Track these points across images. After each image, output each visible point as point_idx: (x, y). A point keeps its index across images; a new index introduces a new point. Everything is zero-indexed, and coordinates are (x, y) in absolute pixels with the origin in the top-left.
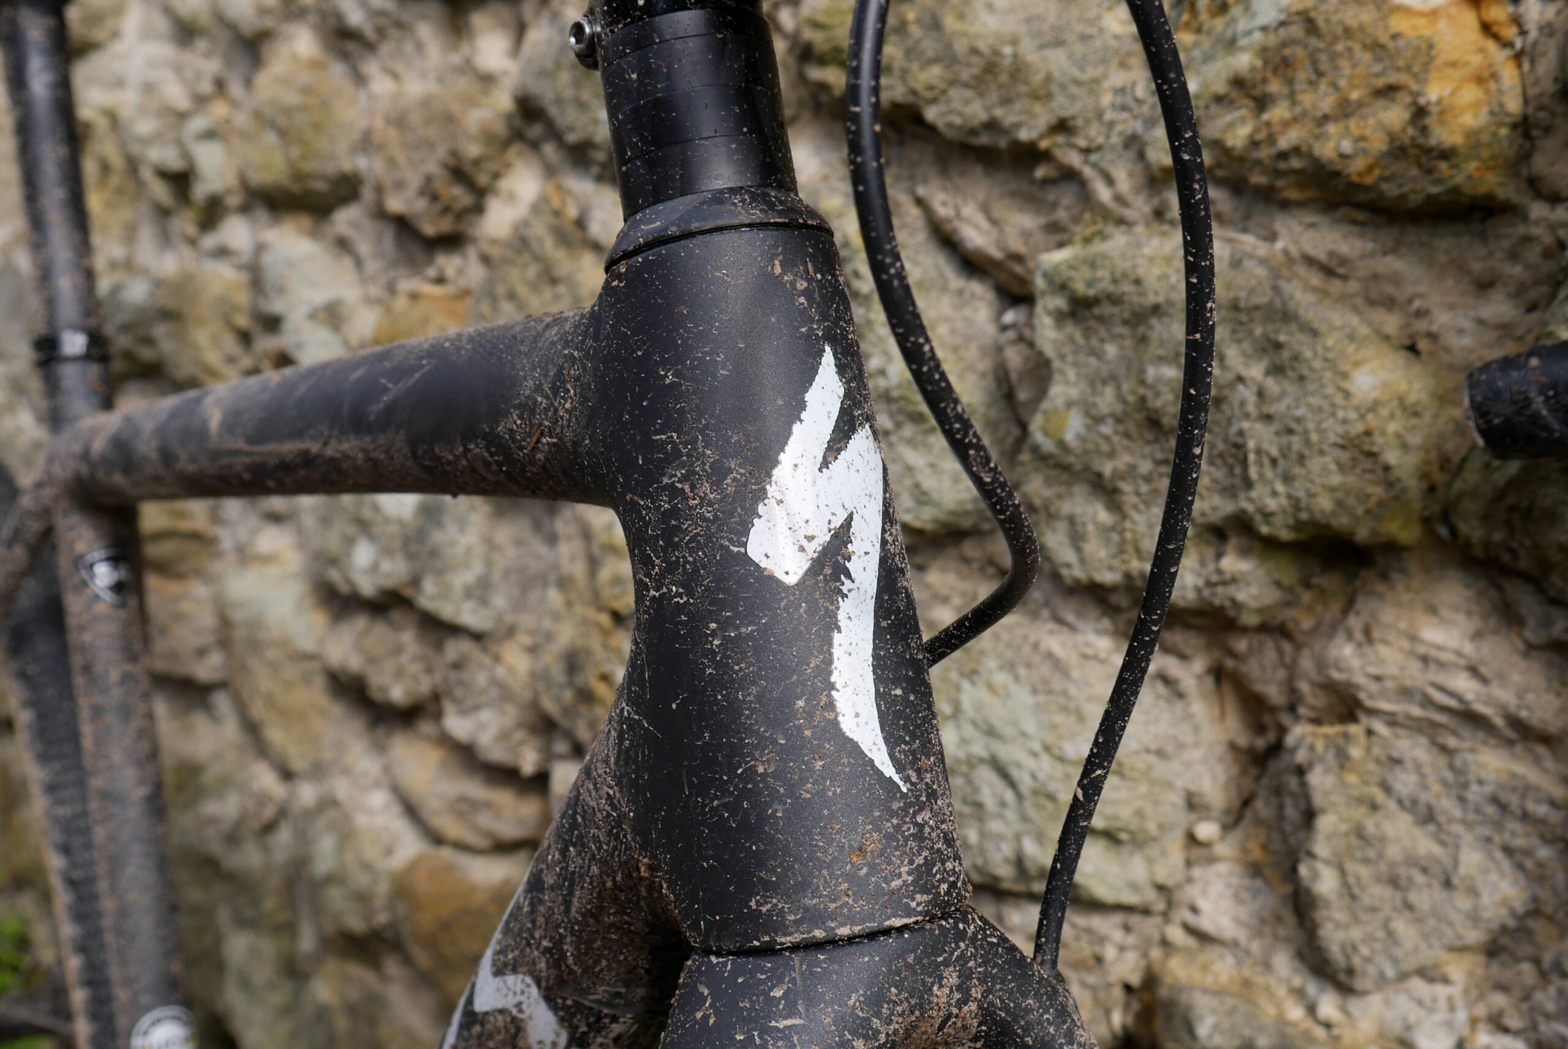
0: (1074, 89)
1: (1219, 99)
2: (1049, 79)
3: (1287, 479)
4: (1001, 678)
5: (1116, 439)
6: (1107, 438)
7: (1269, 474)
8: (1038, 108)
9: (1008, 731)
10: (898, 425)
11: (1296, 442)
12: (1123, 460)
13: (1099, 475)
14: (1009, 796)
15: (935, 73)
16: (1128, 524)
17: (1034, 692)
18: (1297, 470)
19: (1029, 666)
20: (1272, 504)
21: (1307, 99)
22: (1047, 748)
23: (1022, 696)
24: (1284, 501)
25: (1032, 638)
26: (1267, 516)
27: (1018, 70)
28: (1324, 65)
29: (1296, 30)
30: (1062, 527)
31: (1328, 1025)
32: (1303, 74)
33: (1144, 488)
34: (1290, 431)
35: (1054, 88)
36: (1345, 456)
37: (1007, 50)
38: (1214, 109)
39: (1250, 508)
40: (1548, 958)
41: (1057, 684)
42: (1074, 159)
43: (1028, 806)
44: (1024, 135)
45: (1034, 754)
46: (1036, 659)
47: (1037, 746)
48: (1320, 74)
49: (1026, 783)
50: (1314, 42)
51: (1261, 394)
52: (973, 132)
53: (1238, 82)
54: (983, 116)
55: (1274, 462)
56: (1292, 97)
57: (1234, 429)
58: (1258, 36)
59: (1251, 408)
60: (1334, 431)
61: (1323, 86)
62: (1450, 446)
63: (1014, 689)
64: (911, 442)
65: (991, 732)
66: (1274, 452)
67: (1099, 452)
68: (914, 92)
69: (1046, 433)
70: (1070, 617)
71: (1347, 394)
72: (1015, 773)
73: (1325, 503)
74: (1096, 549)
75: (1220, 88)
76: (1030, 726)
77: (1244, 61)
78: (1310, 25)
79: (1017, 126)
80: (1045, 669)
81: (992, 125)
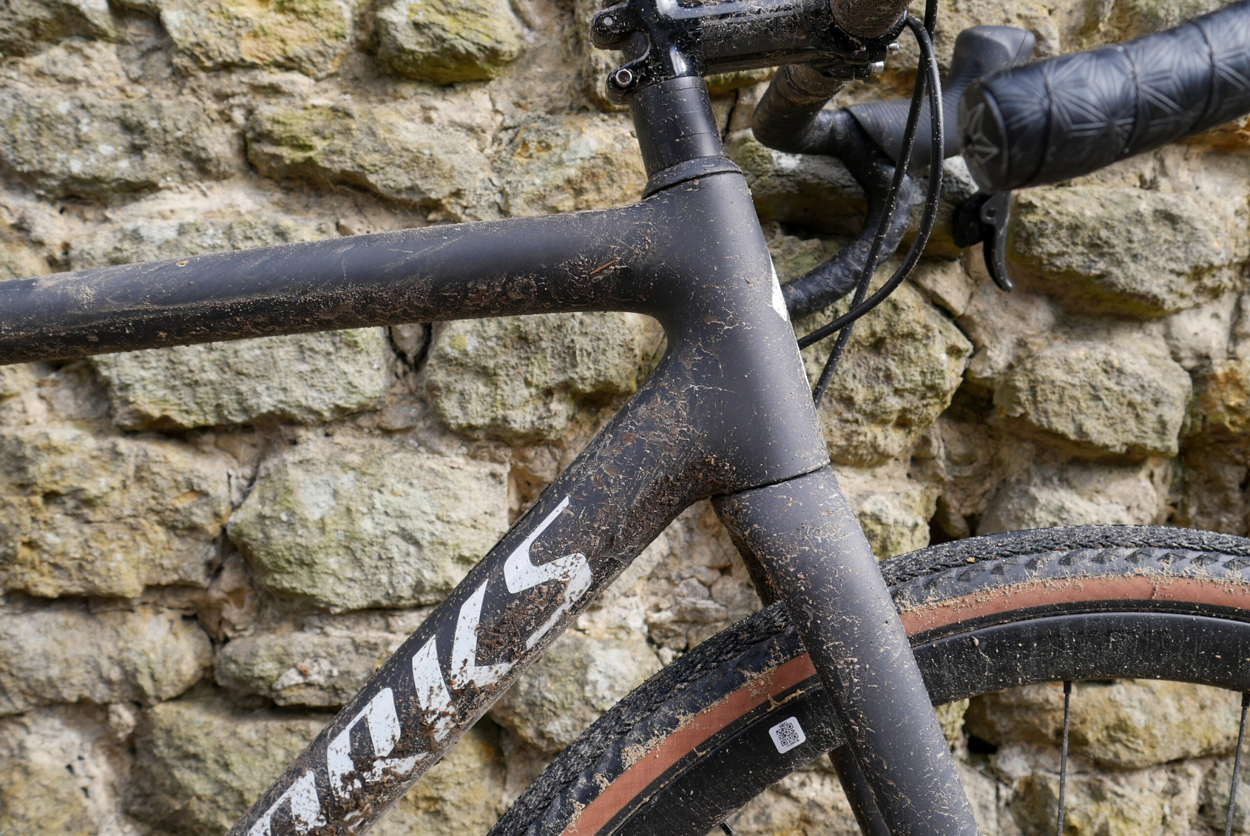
0: (466, 176)
1: (558, 187)
2: (453, 168)
3: (596, 361)
4: (400, 487)
5: (497, 348)
6: (492, 348)
7: (586, 359)
8: (443, 183)
9: (414, 513)
10: (337, 349)
11: (602, 345)
12: (501, 359)
13: (485, 368)
14: (412, 549)
15: (376, 158)
16: (499, 392)
17: (426, 490)
18: (601, 357)
19: (418, 478)
20: (587, 374)
21: (607, 192)
22: (438, 518)
23: (417, 493)
24: (593, 372)
25: (417, 463)
26: (583, 379)
27: (433, 162)
28: (616, 177)
29: (600, 162)
30: (455, 397)
31: (583, 631)
32: (603, 181)
33: (512, 372)
34: (599, 339)
35: (455, 174)
36: (621, 350)
37: (427, 152)
38: (554, 192)
39: (575, 376)
40: (674, 575)
41: (441, 483)
42: (458, 211)
43: (427, 553)
44: (433, 196)
45: (431, 522)
46: (423, 474)
47: (433, 518)
48: (613, 181)
49: (425, 539)
50: (609, 167)
51: (581, 323)
52: (399, 191)
53: (569, 181)
54: (409, 184)
55: (589, 354)
56: (599, 190)
57: (567, 340)
58: (579, 162)
59: (577, 329)
60: (619, 338)
61: (615, 186)
62: (648, 349)
63: (411, 491)
64: (346, 360)
65: (402, 515)
66: (590, 350)
67: (486, 356)
68: (361, 167)
69: (453, 347)
70: (443, 449)
71: (624, 322)
72: (418, 535)
73: (612, 372)
74: (475, 407)
75: (560, 183)
76: (427, 508)
77: (572, 172)
78: (607, 160)
79: (430, 190)
80: (430, 478)
81: (413, 189)
